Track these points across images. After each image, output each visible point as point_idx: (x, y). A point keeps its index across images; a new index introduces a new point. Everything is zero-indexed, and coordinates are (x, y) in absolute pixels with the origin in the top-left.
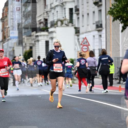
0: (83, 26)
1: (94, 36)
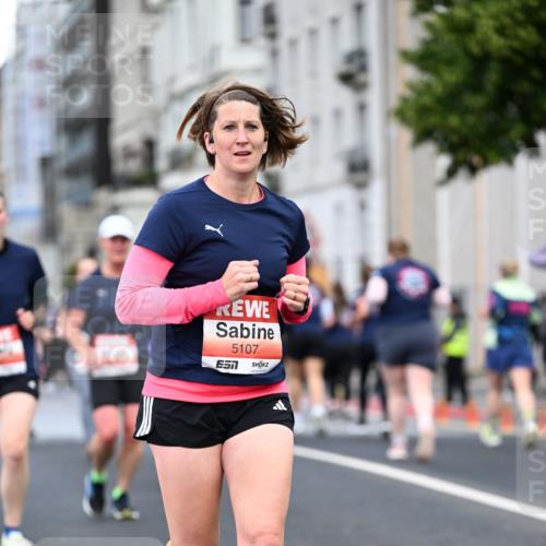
1: (339, 209)
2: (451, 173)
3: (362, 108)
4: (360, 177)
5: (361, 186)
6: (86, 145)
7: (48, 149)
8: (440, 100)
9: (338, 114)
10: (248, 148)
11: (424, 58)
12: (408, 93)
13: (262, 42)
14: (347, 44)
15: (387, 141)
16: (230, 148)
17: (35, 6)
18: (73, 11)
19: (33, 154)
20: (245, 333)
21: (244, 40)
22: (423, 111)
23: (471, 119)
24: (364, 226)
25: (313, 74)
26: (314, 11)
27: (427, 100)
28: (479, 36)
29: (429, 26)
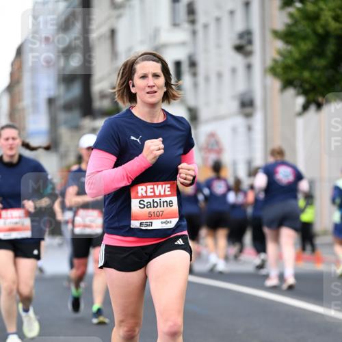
0: (207, 104)
1: (234, 130)
2: (305, 108)
3: (249, 67)
4: (248, 110)
5: (248, 116)
6: (76, 90)
7: (52, 93)
8: (297, 62)
9: (234, 71)
10: (155, 89)
11: (288, 36)
12: (278, 57)
13: (186, 26)
14: (240, 26)
15: (265, 87)
16: (144, 89)
17: (44, 3)
18: (68, 7)
19: (43, 96)
20: (155, 205)
21: (175, 25)
22: (287, 68)
23: (317, 74)
24: (250, 141)
25: (219, 46)
26: (219, 7)
27: (289, 62)
28: (322, 21)
29: (291, 15)
